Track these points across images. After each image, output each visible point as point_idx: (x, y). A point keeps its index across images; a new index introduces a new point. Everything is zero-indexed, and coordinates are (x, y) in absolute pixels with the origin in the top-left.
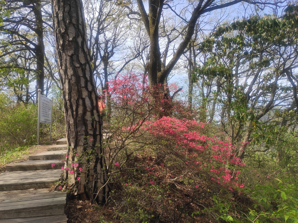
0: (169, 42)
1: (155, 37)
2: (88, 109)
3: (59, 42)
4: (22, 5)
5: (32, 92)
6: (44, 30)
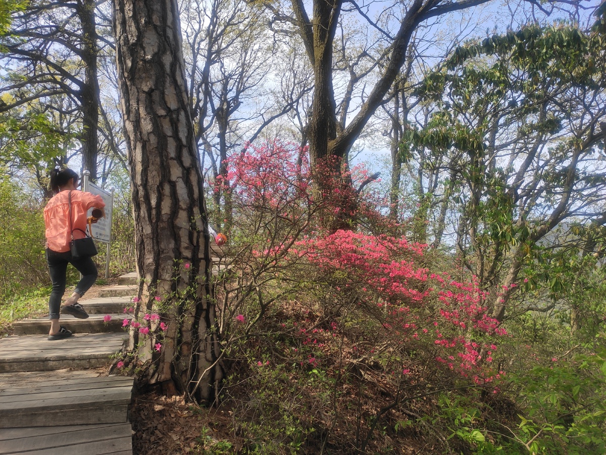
0: (355, 79)
1: (324, 69)
2: (183, 205)
3: (126, 64)
4: (56, 1)
6: (98, 54)
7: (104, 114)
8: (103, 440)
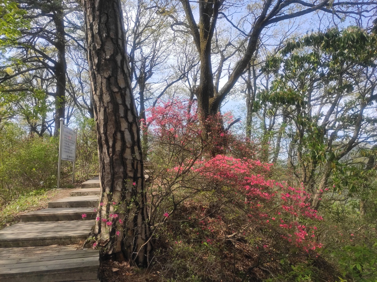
0: (223, 60)
1: (206, 54)
2: (128, 145)
3: (94, 61)
4: (40, 13)
5: (49, 121)
6: (66, 44)
7: (69, 81)
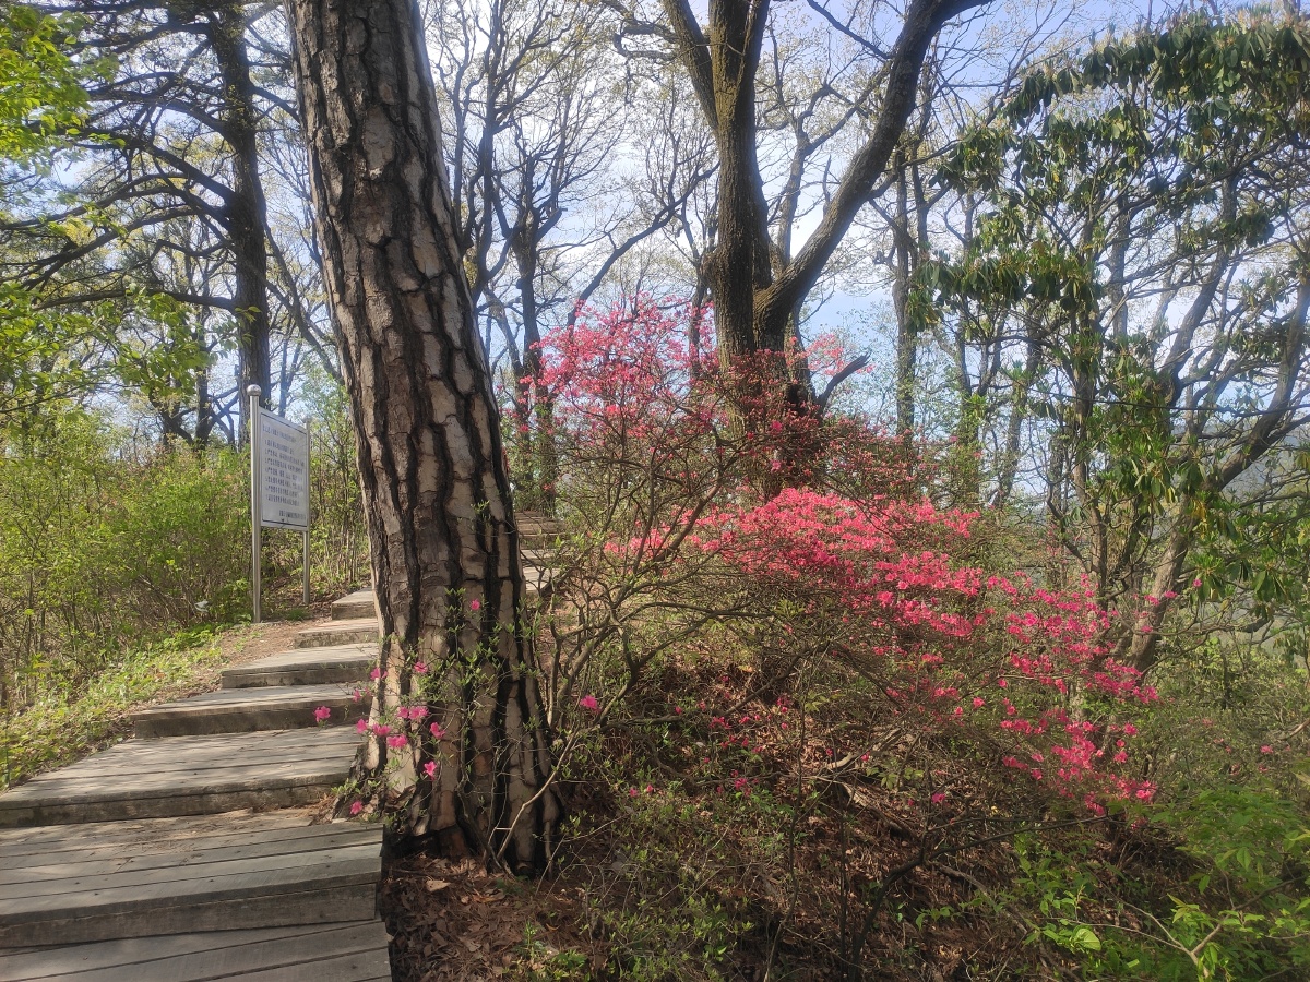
0: (806, 149)
1: (739, 133)
2: (461, 471)
3: (330, 188)
4: (164, 20)
5: (222, 396)
6: (258, 126)
7: (278, 254)
8: (334, 957)
